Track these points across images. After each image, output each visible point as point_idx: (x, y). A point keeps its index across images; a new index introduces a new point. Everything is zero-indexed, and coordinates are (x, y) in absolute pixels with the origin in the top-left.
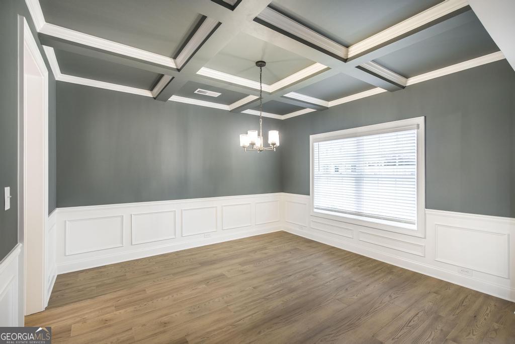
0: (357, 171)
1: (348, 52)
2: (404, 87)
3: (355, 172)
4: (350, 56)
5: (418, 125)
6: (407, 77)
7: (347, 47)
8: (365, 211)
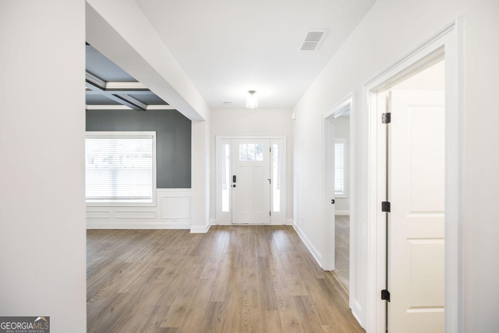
0: (113, 163)
1: (106, 85)
2: (145, 110)
3: (112, 163)
4: (107, 88)
5: (153, 136)
6: (147, 104)
7: (106, 82)
8: (119, 195)
